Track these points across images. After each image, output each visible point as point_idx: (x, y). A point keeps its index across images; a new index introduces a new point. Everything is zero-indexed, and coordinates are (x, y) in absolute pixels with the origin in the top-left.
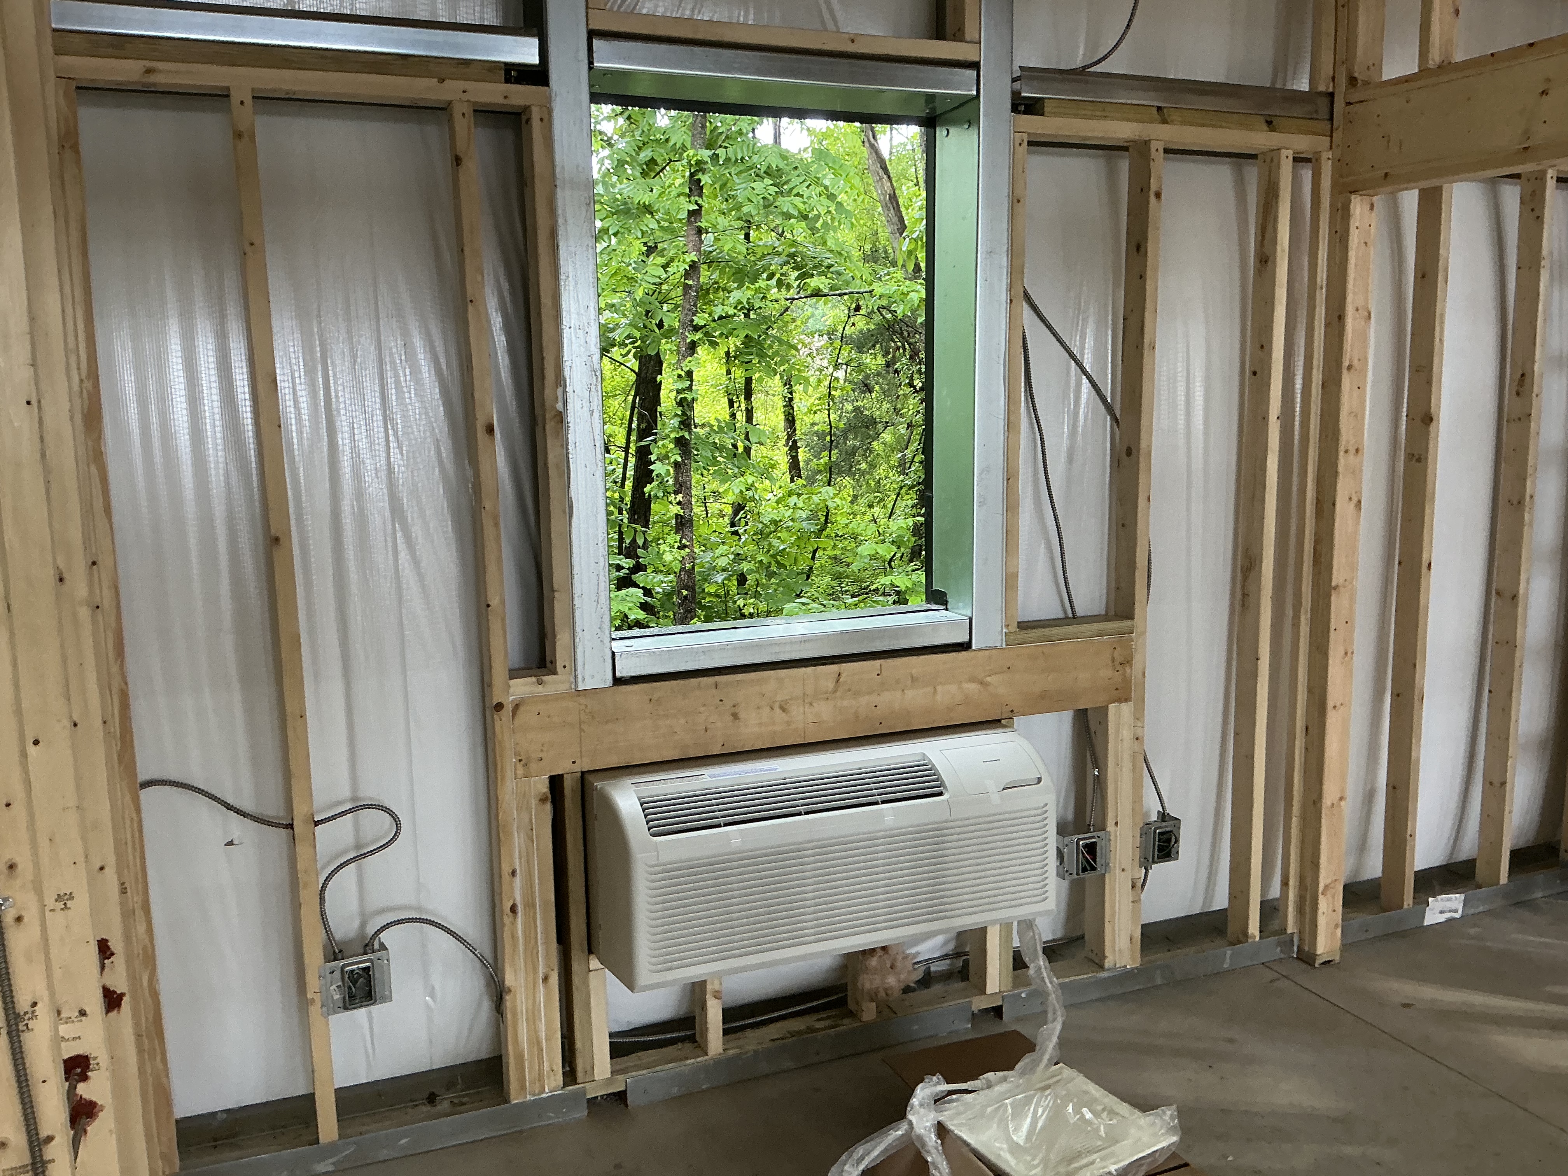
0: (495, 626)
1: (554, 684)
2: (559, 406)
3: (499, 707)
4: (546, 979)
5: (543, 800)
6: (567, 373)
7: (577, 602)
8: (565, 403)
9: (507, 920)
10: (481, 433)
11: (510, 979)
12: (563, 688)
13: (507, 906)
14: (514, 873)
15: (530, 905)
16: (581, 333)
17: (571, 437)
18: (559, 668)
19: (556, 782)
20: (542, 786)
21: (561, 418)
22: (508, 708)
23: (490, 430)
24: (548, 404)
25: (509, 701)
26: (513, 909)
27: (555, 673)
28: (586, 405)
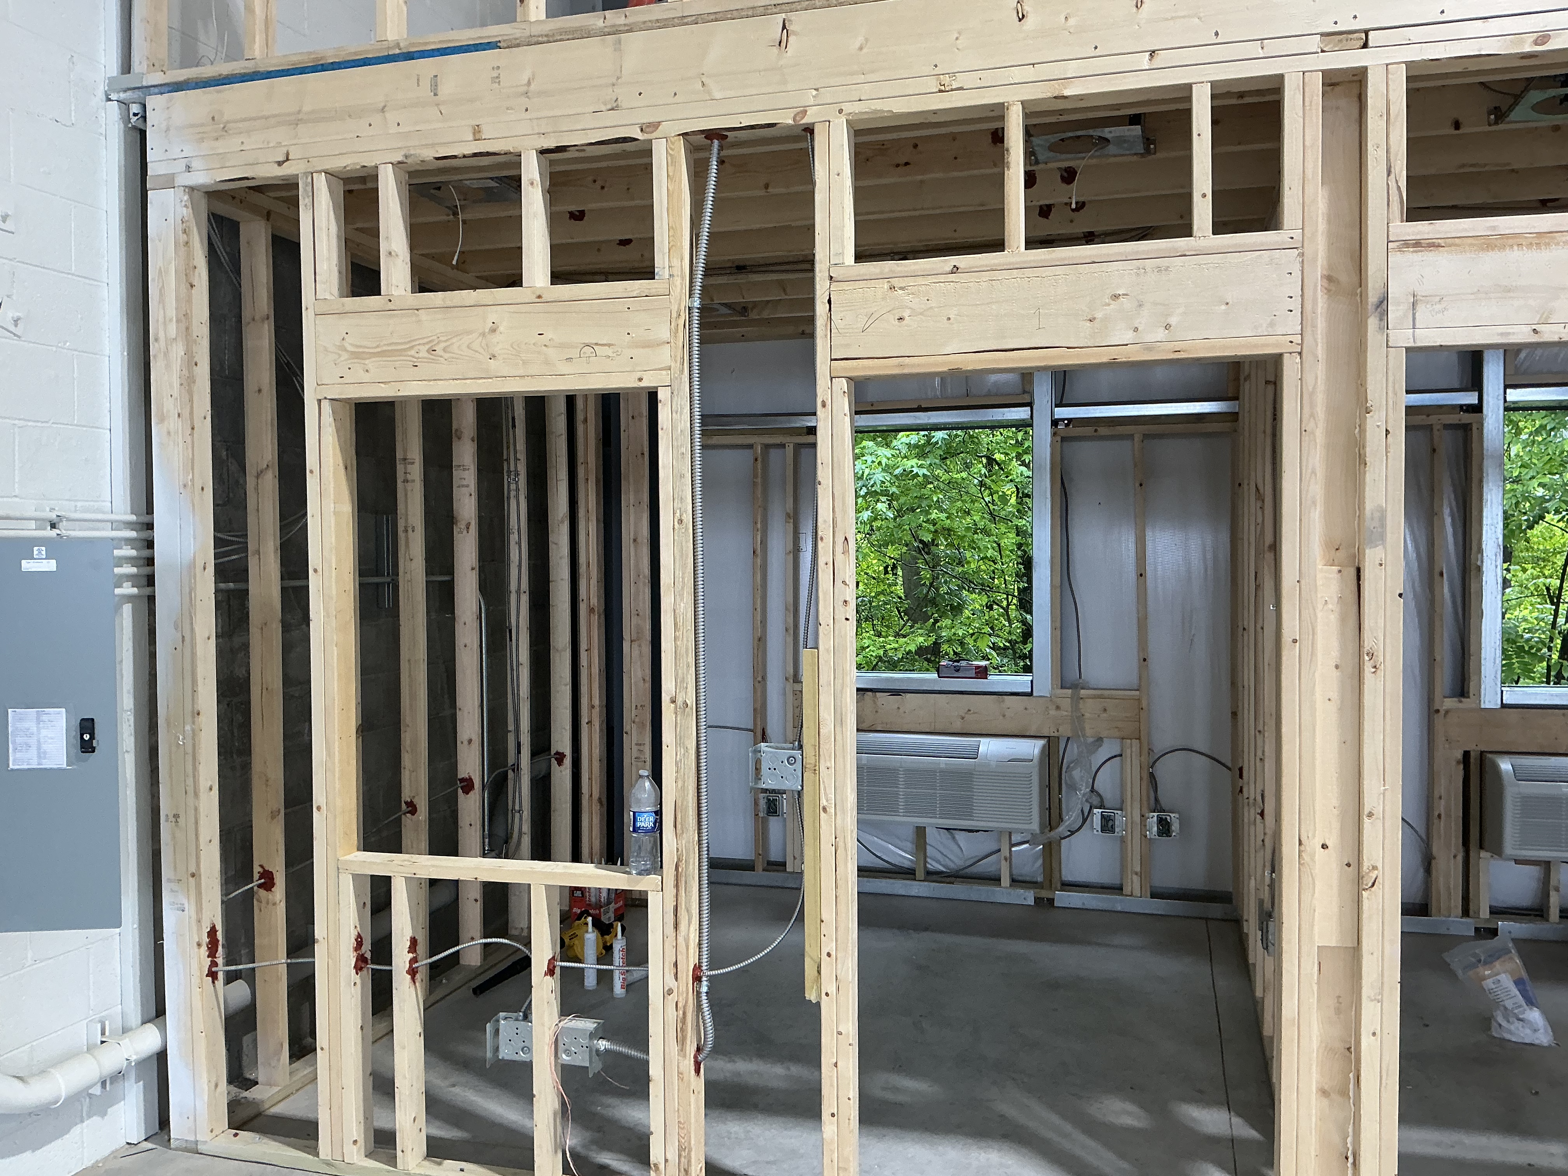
0: (1438, 671)
1: (1467, 703)
2: (1479, 563)
3: (1438, 711)
4: (1455, 857)
5: (1458, 762)
6: (1484, 547)
7: (1483, 662)
8: (1482, 562)
9: (1436, 821)
10: (1437, 576)
11: (1435, 850)
12: (1474, 706)
13: (1436, 814)
14: (1440, 798)
15: (1448, 816)
16: (1493, 527)
17: (1484, 578)
18: (1471, 695)
19: (1466, 754)
20: (1459, 755)
21: (1479, 569)
22: (1442, 712)
23: (1441, 574)
24: (1473, 561)
25: (1443, 709)
26: (1439, 816)
27: (1469, 697)
28: (1494, 562)
